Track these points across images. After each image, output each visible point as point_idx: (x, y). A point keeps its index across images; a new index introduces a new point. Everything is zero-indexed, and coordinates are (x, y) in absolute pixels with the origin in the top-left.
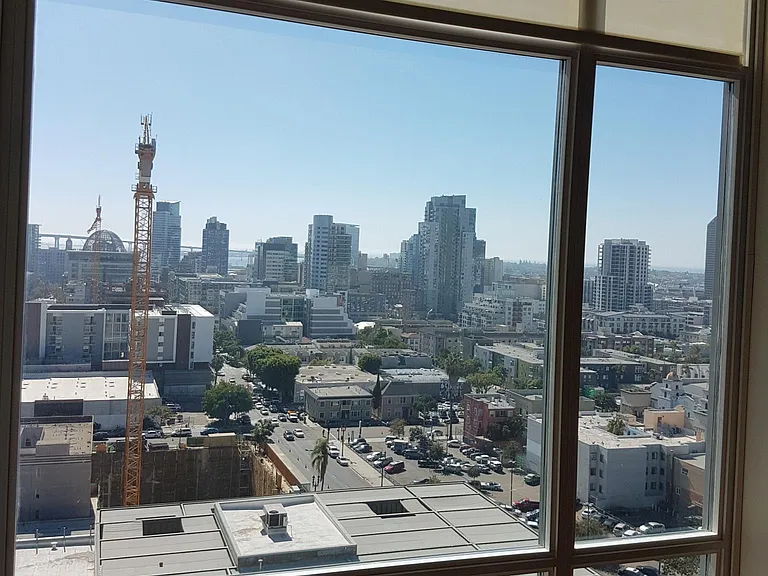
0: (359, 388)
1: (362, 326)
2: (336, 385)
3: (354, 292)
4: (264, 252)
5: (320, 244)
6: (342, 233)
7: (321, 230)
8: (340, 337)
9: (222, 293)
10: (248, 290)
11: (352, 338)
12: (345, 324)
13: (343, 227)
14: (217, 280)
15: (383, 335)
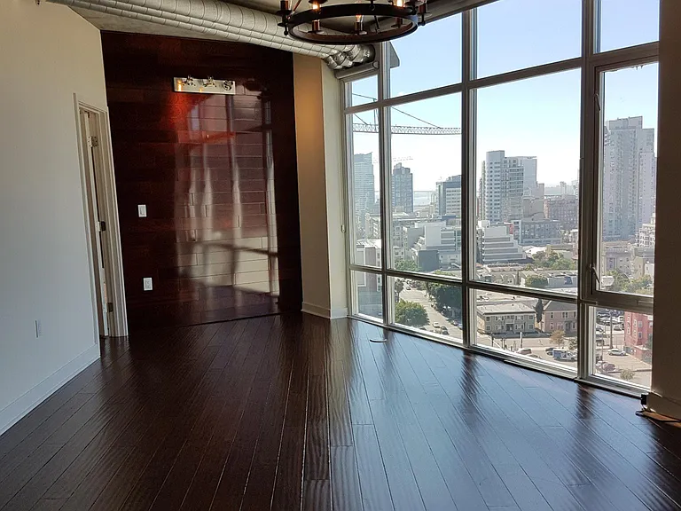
0: (522, 305)
1: (535, 250)
2: (502, 303)
3: (529, 220)
4: (444, 190)
5: (493, 178)
6: (514, 166)
7: (493, 166)
8: (510, 261)
9: (405, 229)
10: (425, 225)
11: (522, 262)
12: (516, 250)
13: (515, 160)
14: (404, 217)
15: (554, 258)
